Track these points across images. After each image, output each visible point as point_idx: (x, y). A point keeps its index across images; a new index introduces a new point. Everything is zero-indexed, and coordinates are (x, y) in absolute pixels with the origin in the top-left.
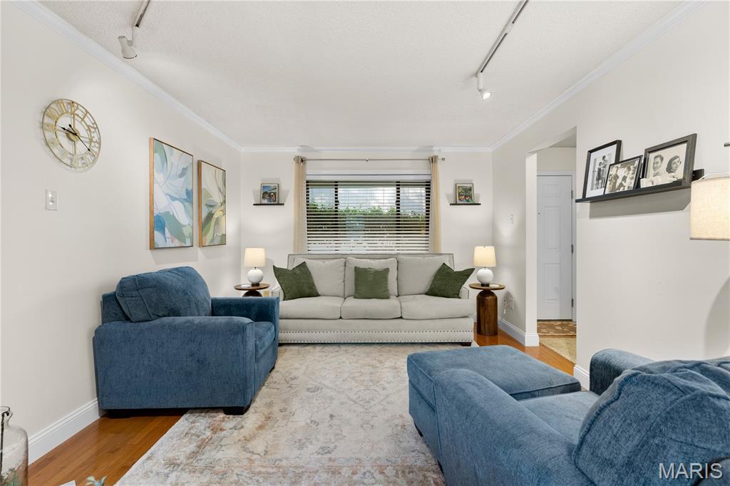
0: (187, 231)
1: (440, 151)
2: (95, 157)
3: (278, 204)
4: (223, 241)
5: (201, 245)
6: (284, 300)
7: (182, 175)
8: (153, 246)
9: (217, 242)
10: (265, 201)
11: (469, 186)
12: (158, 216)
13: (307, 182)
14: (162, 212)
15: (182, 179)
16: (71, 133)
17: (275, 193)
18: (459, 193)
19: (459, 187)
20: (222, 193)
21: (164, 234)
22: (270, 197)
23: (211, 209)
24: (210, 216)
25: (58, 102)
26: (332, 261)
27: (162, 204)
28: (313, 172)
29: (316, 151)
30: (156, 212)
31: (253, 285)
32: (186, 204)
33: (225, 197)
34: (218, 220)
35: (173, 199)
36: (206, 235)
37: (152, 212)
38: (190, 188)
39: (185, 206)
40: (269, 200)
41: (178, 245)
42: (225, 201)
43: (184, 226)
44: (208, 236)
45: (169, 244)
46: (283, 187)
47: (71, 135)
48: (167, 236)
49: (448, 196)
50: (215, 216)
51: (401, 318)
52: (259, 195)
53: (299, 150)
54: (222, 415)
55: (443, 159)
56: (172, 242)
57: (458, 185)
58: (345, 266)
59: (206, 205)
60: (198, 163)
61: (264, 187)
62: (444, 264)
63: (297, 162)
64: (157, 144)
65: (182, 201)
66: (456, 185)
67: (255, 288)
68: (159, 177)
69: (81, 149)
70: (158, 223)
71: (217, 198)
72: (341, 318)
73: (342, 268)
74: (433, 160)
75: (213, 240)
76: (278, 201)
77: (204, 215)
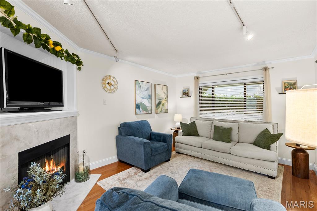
0: (149, 108)
1: (270, 63)
2: (117, 89)
3: (189, 97)
4: (166, 111)
5: (156, 113)
6: (183, 136)
7: (146, 90)
8: (136, 114)
9: (163, 111)
10: (184, 96)
11: (294, 82)
12: (137, 104)
13: (200, 87)
14: (139, 103)
15: (147, 91)
16: (110, 84)
17: (187, 93)
18: (285, 87)
19: (285, 83)
20: (166, 94)
21: (140, 109)
22: (186, 94)
23: (160, 100)
24: (160, 103)
25: (106, 77)
26: (207, 122)
27: (139, 101)
28: (202, 82)
29: (204, 73)
30: (137, 103)
31: (177, 128)
32: (149, 99)
33: (167, 95)
34: (163, 105)
35: (143, 98)
36: (158, 109)
37: (135, 103)
38: (150, 94)
39: (148, 100)
40: (185, 95)
41: (145, 113)
42: (167, 97)
43: (148, 107)
44: (159, 110)
45: (142, 112)
46: (191, 90)
47: (109, 84)
48: (141, 110)
49: (277, 89)
50: (162, 103)
51: (230, 153)
52: (182, 93)
53: (196, 74)
54: (141, 171)
55: (273, 68)
56: (143, 112)
57: (284, 82)
58: (212, 124)
59: (158, 99)
60: (155, 86)
61: (184, 90)
62: (267, 129)
63: (195, 79)
64: (137, 82)
65: (147, 98)
66: (283, 81)
67: (178, 129)
68: (138, 92)
69: (112, 87)
70: (138, 106)
71: (163, 96)
72: (201, 147)
73: (211, 125)
74: (265, 69)
75: (161, 111)
76: (189, 95)
77: (157, 102)
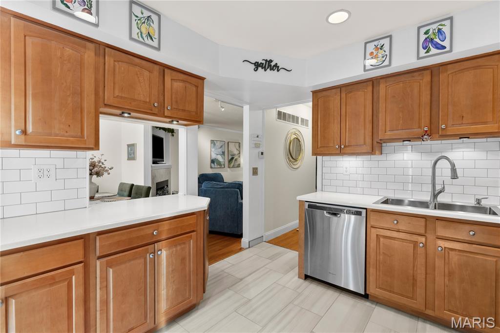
4: (239, 166)
5: (229, 167)
8: (211, 167)
9: (236, 166)
14: (214, 158)
15: (221, 148)
20: (238, 151)
21: (214, 164)
23: (233, 156)
24: (232, 158)
27: (214, 156)
33: (240, 151)
34: (236, 160)
35: (217, 155)
37: (211, 159)
38: (224, 151)
41: (219, 167)
42: (240, 153)
43: (221, 162)
44: (231, 164)
45: (216, 167)
50: (235, 158)
59: (231, 155)
60: (228, 143)
64: (213, 142)
65: (221, 155)
68: (213, 150)
70: (213, 161)
71: (236, 152)
75: (234, 166)
77: (230, 158)
